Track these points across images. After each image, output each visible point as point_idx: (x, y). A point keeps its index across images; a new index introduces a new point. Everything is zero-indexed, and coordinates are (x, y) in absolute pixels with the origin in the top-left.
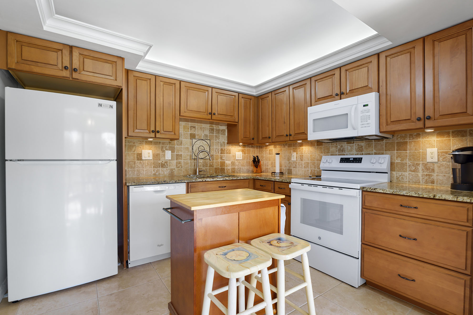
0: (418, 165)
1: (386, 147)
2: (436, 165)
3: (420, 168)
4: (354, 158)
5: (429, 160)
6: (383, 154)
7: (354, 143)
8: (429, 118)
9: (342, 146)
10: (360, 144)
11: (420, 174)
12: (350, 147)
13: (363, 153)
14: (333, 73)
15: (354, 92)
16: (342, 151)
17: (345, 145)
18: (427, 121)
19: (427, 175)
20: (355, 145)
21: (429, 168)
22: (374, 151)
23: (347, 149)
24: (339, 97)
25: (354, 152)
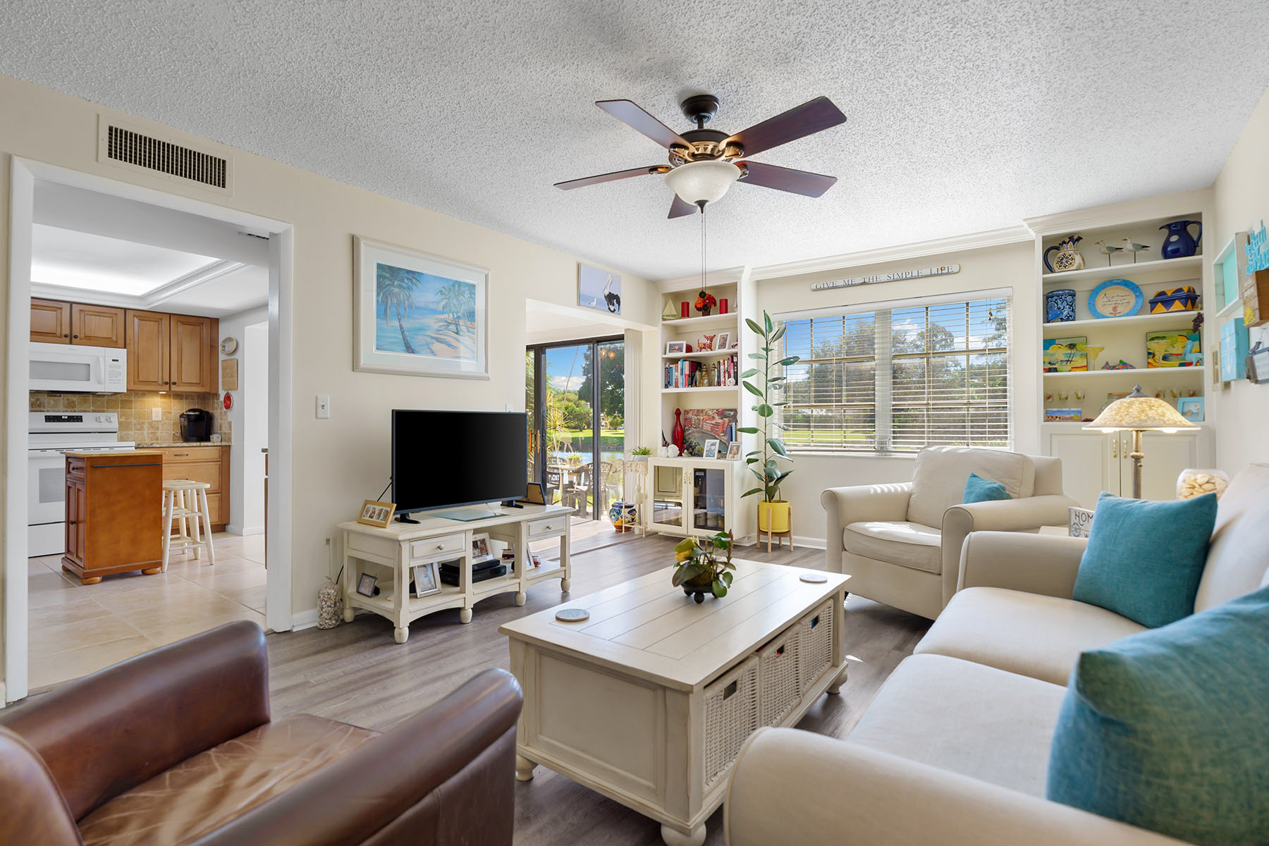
0: (143, 423)
1: (107, 404)
2: (160, 424)
3: (146, 426)
4: (68, 416)
5: (154, 419)
6: (103, 412)
7: (60, 396)
8: (175, 383)
9: (38, 400)
10: (70, 398)
11: (145, 432)
12: (54, 400)
13: (76, 409)
14: (60, 307)
15: (91, 340)
16: (39, 406)
17: (45, 399)
18: (172, 386)
19: (152, 433)
20: (62, 400)
21: (153, 426)
22: (92, 408)
23: (49, 403)
24: (68, 339)
25: (61, 407)
